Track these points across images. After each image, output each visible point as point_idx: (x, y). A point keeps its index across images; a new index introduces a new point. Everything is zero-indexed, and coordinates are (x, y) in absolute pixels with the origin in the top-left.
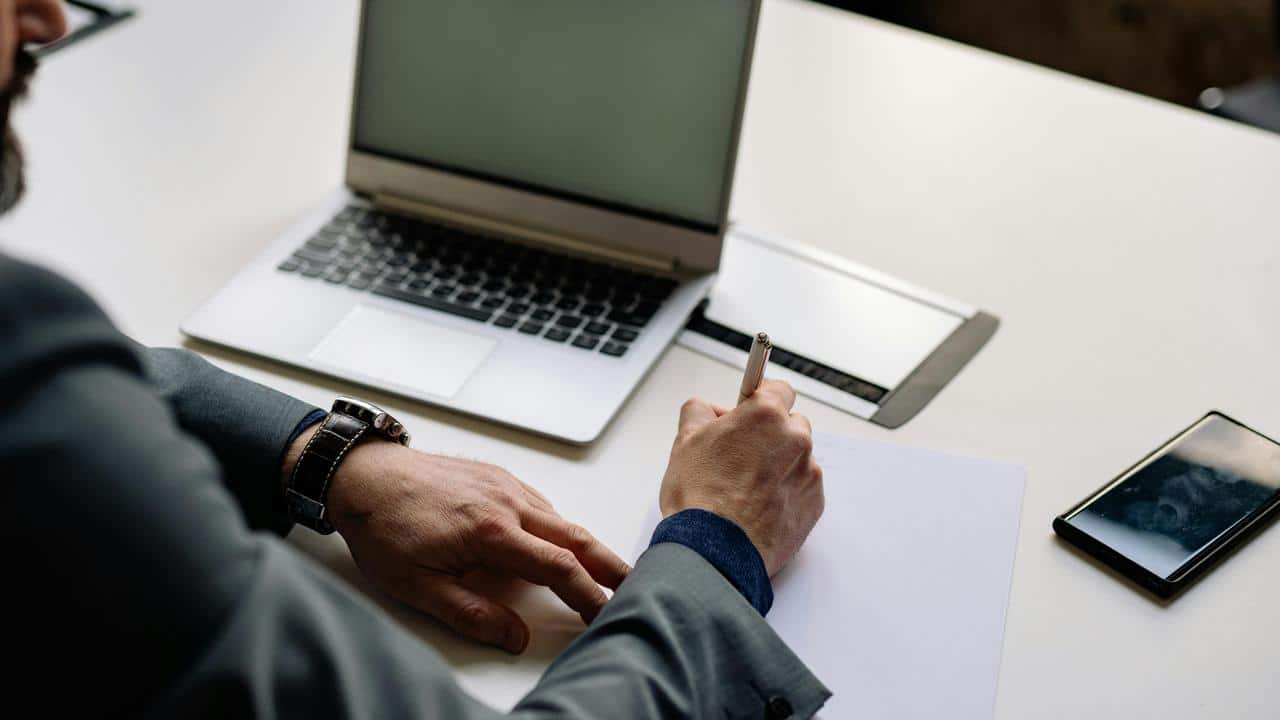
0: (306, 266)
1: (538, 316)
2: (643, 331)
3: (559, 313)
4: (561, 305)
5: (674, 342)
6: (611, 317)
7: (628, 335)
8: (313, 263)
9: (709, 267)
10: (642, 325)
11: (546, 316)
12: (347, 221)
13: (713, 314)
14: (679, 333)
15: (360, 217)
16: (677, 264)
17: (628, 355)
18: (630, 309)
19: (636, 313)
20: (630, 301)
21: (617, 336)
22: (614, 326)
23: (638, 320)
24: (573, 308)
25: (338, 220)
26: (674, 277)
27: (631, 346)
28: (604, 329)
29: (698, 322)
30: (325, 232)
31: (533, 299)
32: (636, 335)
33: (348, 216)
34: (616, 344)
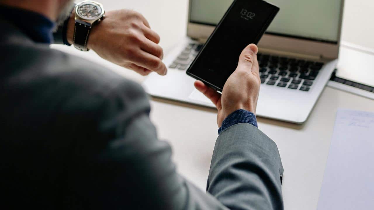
0: (179, 66)
1: (273, 78)
2: (314, 82)
3: (280, 77)
4: (281, 74)
5: (326, 86)
6: (301, 77)
7: (308, 83)
8: (182, 65)
9: (335, 57)
10: (313, 80)
11: (276, 78)
12: (190, 49)
13: (339, 74)
14: (327, 83)
15: (195, 47)
16: (321, 57)
17: (310, 90)
18: (308, 74)
19: (310, 75)
20: (307, 71)
21: (305, 84)
22: (303, 81)
23: (312, 78)
24: (285, 75)
25: (187, 49)
26: (322, 61)
27: (311, 87)
28: (299, 82)
29: (334, 77)
30: (183, 54)
31: (269, 73)
32: (312, 83)
33: (190, 47)
34: (305, 87)
